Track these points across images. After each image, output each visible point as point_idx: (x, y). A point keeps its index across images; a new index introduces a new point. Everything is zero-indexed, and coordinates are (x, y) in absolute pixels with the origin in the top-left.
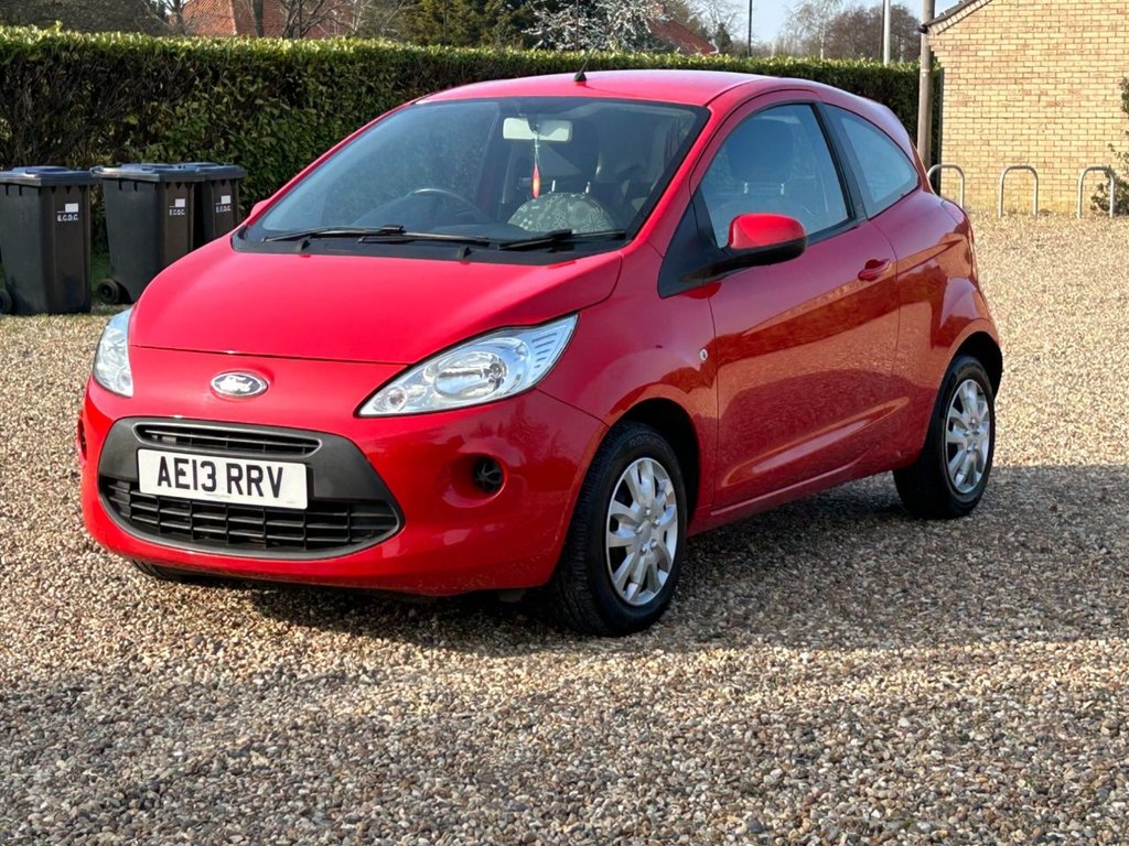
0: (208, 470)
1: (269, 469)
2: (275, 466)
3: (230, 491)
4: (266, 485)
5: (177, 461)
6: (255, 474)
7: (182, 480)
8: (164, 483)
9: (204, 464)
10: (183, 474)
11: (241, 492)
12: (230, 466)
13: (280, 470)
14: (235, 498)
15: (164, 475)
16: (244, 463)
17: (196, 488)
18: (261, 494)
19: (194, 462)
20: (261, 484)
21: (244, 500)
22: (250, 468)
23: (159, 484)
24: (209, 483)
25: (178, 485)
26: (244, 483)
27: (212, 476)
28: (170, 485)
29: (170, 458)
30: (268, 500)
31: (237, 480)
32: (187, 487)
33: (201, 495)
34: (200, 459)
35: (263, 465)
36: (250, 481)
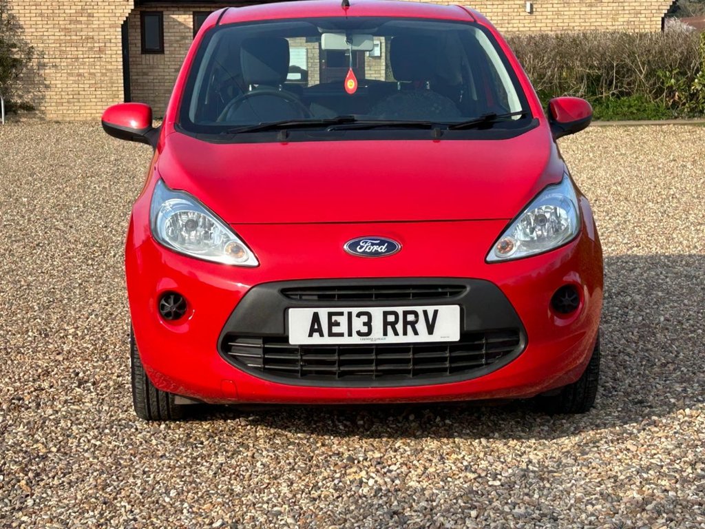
0: (365, 319)
1: (425, 313)
2: (431, 309)
3: (385, 334)
4: (421, 326)
5: (330, 315)
6: (411, 318)
7: (335, 330)
8: (316, 335)
9: (359, 315)
10: (338, 324)
11: (396, 334)
12: (385, 314)
13: (436, 312)
14: (391, 339)
15: (316, 327)
16: (400, 310)
17: (350, 334)
18: (416, 333)
19: (350, 314)
20: (417, 326)
21: (401, 339)
22: (406, 313)
23: (311, 335)
24: (365, 329)
25: (331, 334)
26: (399, 327)
27: (368, 324)
28: (322, 335)
29: (323, 313)
30: (423, 337)
31: (393, 325)
32: (341, 335)
33: (356, 340)
34: (355, 311)
35: (419, 309)
36: (406, 323)
